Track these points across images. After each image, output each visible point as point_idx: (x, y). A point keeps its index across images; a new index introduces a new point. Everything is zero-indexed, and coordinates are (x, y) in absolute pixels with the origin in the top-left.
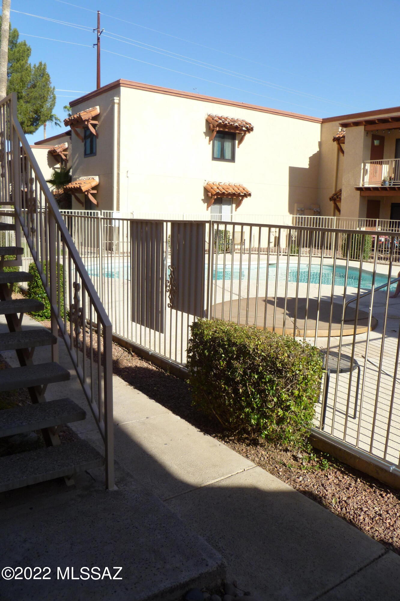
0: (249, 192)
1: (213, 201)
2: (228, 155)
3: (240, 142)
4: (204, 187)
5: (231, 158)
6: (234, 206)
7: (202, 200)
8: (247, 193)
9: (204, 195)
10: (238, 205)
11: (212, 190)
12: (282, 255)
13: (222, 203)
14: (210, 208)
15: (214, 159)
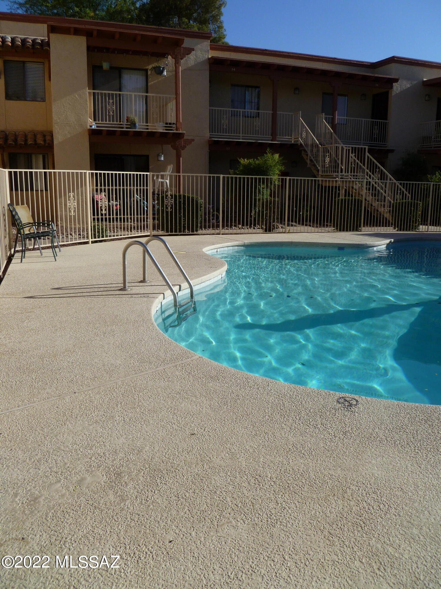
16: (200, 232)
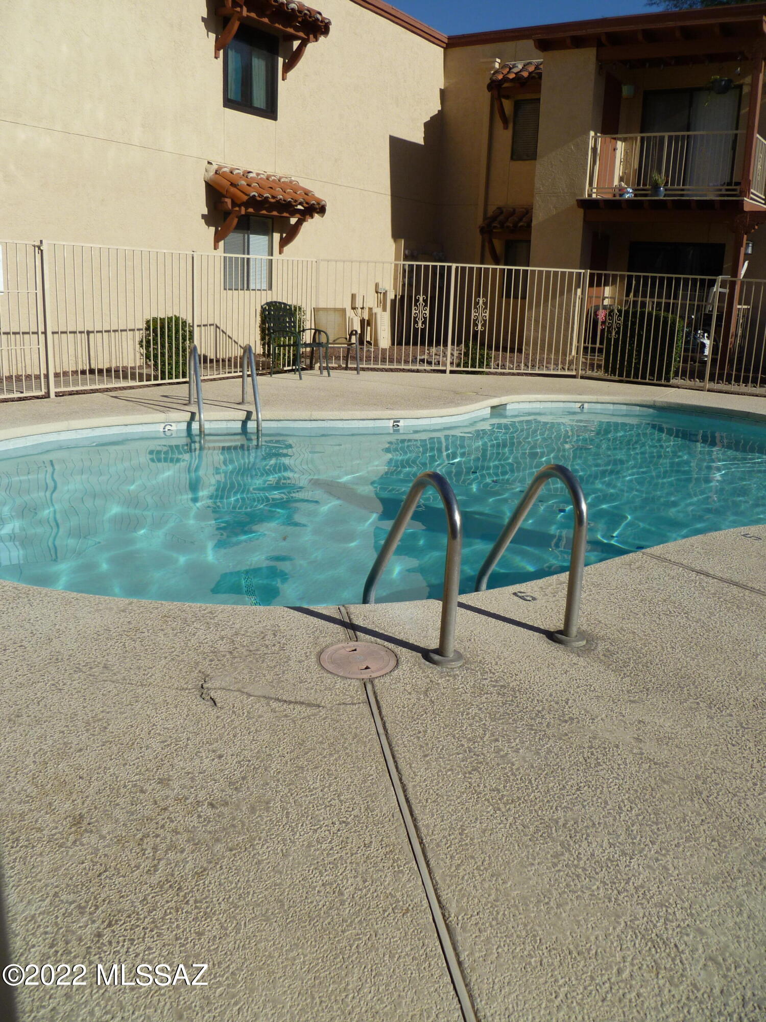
0: (323, 203)
1: (236, 221)
2: (259, 98)
3: (288, 67)
4: (205, 182)
5: (267, 107)
6: (277, 236)
7: (203, 216)
8: (318, 204)
9: (208, 205)
10: (290, 234)
11: (232, 189)
12: (448, 371)
13: (248, 229)
14: (221, 244)
15: (229, 103)
16: (672, 381)
